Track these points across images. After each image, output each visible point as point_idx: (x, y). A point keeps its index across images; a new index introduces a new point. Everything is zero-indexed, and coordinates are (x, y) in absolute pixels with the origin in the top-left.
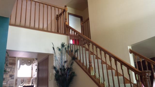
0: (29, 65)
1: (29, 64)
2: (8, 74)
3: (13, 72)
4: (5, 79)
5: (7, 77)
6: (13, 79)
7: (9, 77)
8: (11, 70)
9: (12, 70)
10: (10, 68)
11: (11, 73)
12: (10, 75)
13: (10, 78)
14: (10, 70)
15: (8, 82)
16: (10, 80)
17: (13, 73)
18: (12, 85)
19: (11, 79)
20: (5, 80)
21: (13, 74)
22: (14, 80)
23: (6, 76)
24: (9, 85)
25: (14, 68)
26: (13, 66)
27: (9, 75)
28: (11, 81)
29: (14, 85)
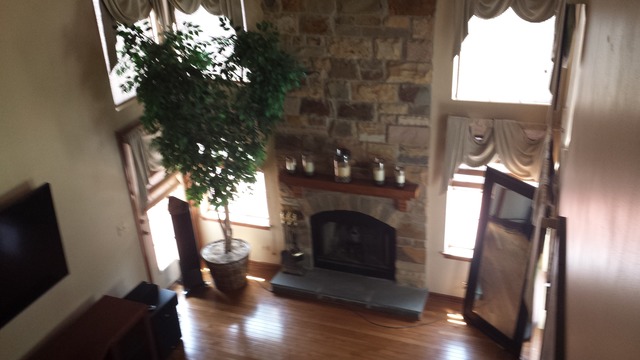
0: (537, 13)
1: (542, 10)
2: (391, 79)
3: (421, 67)
4: (376, 115)
5: (384, 98)
6: (423, 111)
7: (396, 99)
8: (404, 53)
9: (411, 56)
10: (396, 41)
11: (405, 77)
12: (401, 89)
13: (404, 109)
14: (397, 53)
15: (395, 133)
16: (402, 120)
17: (415, 72)
18: (421, 154)
19: (412, 113)
20: (375, 119)
21: (418, 81)
22: (432, 121)
23: (376, 92)
24: (401, 148)
25: (426, 41)
26: (415, 22)
27: (397, 87)
28: (409, 126)
29: (431, 153)
